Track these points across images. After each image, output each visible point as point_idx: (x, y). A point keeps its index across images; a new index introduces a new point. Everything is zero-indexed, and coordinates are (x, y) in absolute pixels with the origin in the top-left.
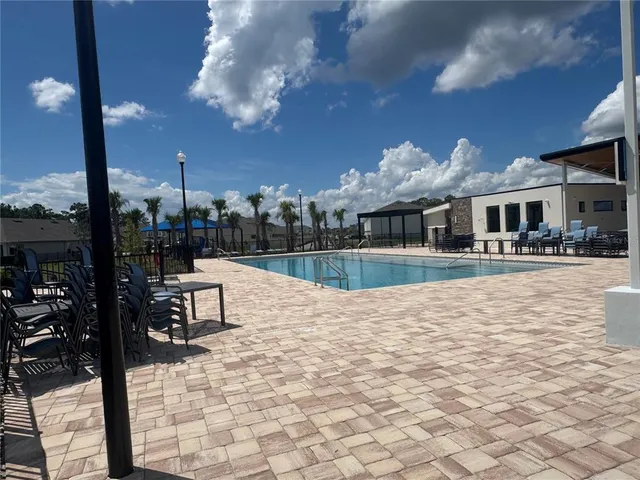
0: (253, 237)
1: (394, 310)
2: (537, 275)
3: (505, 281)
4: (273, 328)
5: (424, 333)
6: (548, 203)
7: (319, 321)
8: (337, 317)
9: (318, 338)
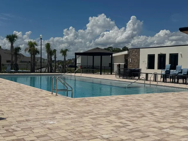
0: (8, 61)
1: (103, 111)
2: (178, 95)
3: (162, 97)
4: (27, 120)
5: (123, 127)
6: (181, 55)
7: (57, 116)
8: (68, 114)
9: (58, 128)
